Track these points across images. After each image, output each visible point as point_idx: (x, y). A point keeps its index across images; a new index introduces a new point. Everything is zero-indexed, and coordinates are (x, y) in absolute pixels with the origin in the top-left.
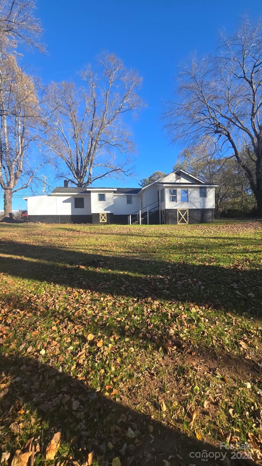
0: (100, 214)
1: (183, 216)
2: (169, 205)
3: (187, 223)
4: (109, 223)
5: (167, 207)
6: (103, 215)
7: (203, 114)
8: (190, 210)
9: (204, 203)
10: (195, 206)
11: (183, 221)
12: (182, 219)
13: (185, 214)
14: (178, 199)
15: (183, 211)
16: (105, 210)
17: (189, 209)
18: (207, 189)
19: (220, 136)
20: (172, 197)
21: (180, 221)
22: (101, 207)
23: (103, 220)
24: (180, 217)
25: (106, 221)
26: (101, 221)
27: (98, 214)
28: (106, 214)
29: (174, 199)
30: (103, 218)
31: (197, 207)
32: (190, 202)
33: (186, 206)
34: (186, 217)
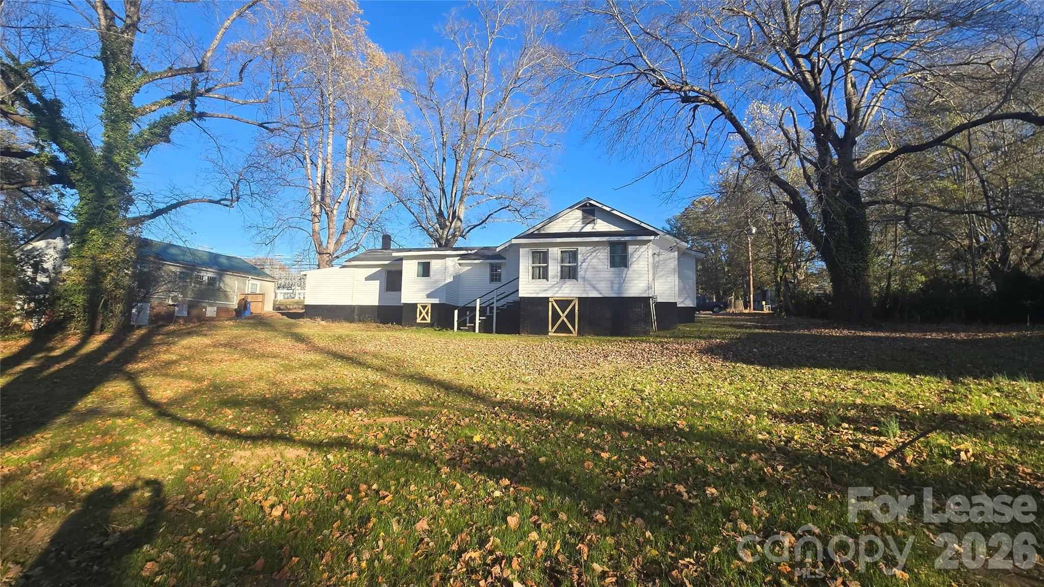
0: (418, 306)
1: (563, 317)
2: (528, 287)
3: (575, 334)
4: (435, 324)
5: (522, 293)
6: (424, 307)
7: (632, 65)
8: (584, 301)
9: (622, 282)
10: (597, 290)
11: (563, 328)
12: (560, 321)
13: (568, 310)
14: (550, 274)
15: (564, 303)
16: (428, 296)
17: (580, 298)
18: (631, 248)
19: (696, 108)
20: (539, 267)
21: (555, 327)
22: (422, 290)
23: (424, 319)
24: (556, 316)
25: (429, 320)
26: (419, 321)
27: (415, 305)
28: (429, 307)
29: (541, 274)
30: (424, 313)
31: (601, 293)
32: (584, 279)
33: (570, 291)
34: (571, 317)
